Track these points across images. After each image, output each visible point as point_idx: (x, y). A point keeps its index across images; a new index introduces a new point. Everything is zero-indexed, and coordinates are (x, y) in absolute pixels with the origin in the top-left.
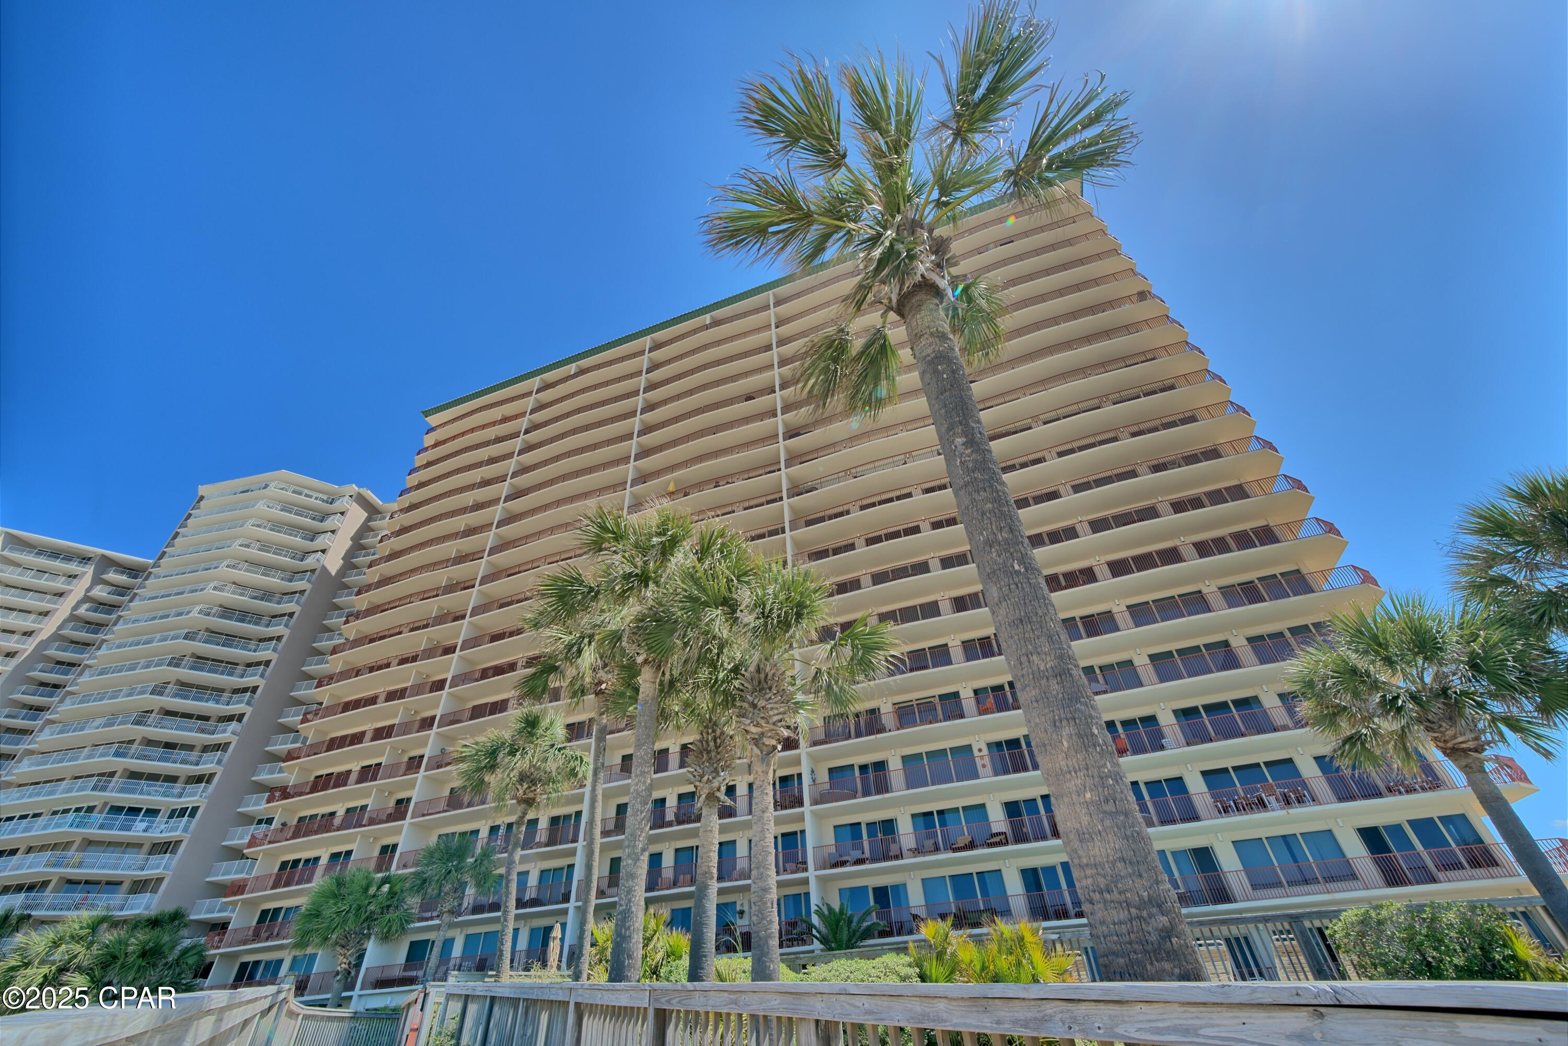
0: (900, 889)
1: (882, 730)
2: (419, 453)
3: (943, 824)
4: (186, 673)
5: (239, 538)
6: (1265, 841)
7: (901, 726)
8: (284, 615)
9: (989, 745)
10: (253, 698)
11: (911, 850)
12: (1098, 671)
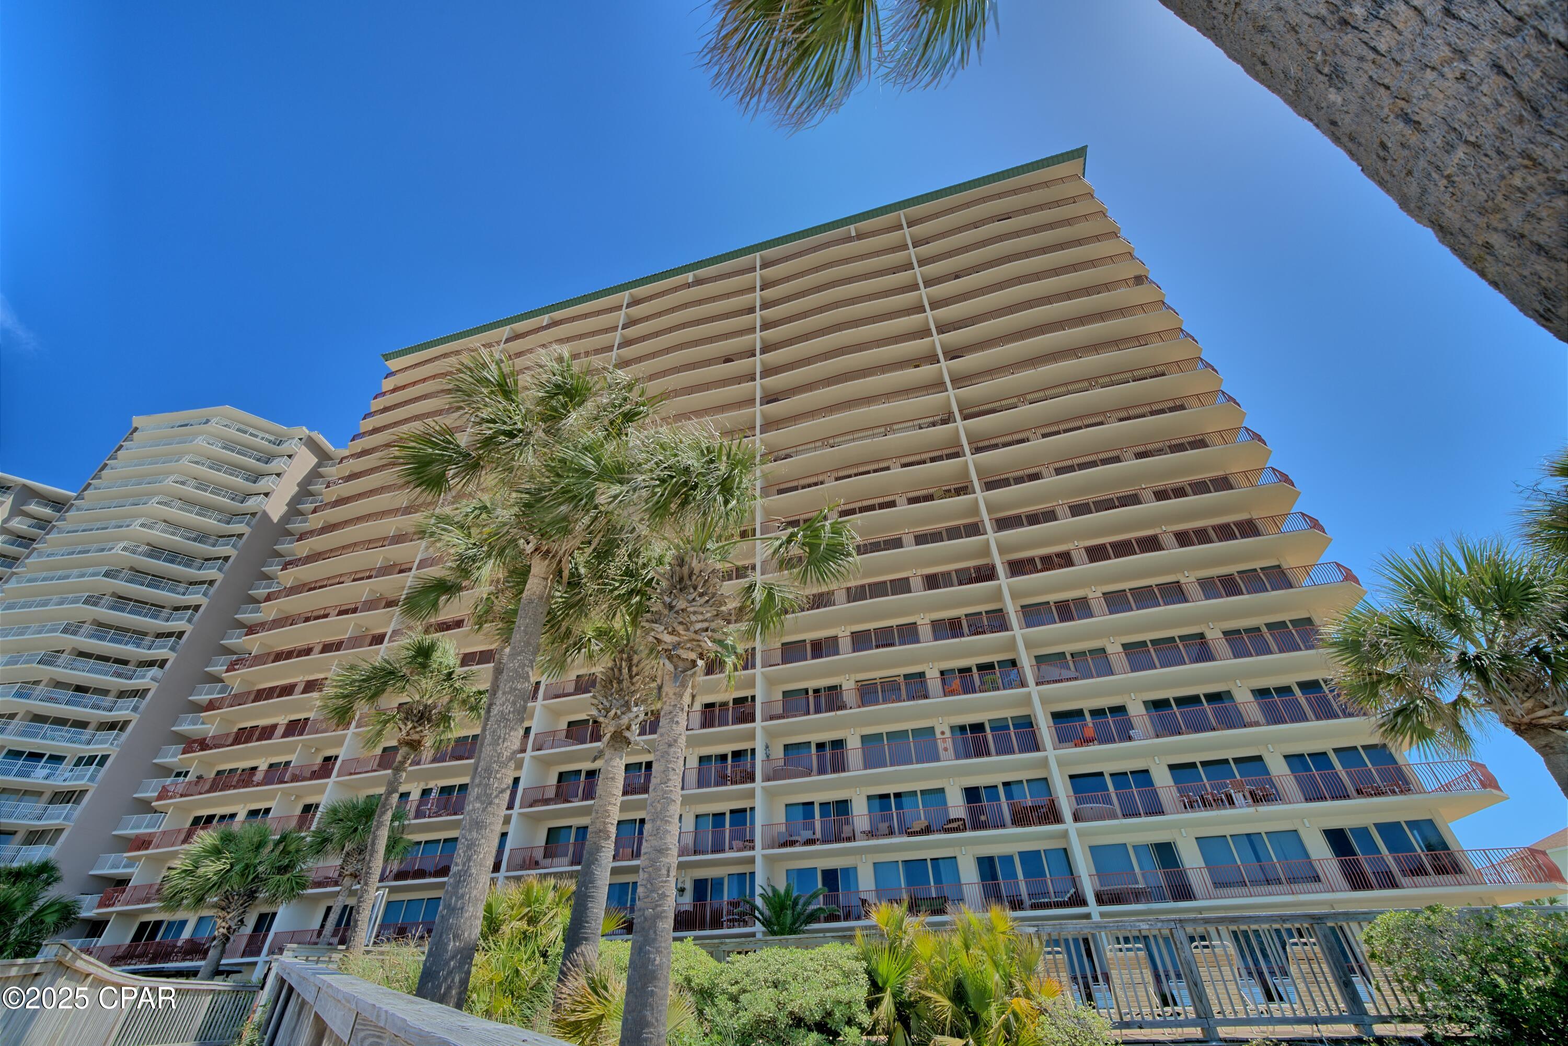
0: (850, 873)
1: (842, 707)
2: (375, 398)
3: (899, 806)
4: (104, 613)
5: (173, 473)
6: (1229, 838)
7: (863, 704)
8: (219, 558)
9: (952, 728)
10: (178, 644)
11: (864, 832)
12: (1069, 657)
